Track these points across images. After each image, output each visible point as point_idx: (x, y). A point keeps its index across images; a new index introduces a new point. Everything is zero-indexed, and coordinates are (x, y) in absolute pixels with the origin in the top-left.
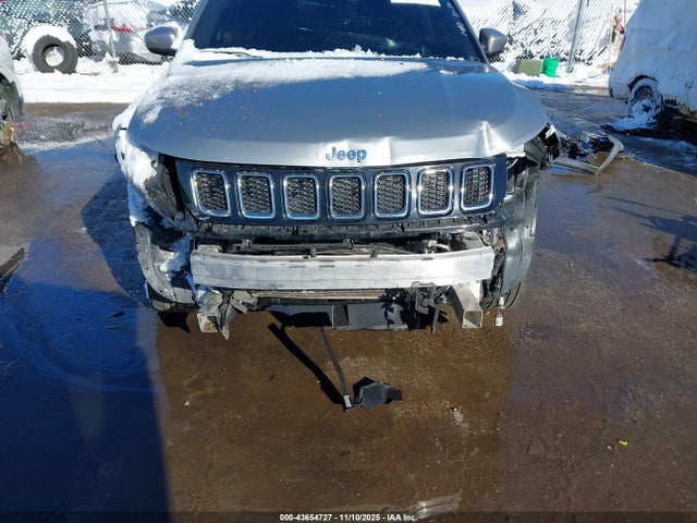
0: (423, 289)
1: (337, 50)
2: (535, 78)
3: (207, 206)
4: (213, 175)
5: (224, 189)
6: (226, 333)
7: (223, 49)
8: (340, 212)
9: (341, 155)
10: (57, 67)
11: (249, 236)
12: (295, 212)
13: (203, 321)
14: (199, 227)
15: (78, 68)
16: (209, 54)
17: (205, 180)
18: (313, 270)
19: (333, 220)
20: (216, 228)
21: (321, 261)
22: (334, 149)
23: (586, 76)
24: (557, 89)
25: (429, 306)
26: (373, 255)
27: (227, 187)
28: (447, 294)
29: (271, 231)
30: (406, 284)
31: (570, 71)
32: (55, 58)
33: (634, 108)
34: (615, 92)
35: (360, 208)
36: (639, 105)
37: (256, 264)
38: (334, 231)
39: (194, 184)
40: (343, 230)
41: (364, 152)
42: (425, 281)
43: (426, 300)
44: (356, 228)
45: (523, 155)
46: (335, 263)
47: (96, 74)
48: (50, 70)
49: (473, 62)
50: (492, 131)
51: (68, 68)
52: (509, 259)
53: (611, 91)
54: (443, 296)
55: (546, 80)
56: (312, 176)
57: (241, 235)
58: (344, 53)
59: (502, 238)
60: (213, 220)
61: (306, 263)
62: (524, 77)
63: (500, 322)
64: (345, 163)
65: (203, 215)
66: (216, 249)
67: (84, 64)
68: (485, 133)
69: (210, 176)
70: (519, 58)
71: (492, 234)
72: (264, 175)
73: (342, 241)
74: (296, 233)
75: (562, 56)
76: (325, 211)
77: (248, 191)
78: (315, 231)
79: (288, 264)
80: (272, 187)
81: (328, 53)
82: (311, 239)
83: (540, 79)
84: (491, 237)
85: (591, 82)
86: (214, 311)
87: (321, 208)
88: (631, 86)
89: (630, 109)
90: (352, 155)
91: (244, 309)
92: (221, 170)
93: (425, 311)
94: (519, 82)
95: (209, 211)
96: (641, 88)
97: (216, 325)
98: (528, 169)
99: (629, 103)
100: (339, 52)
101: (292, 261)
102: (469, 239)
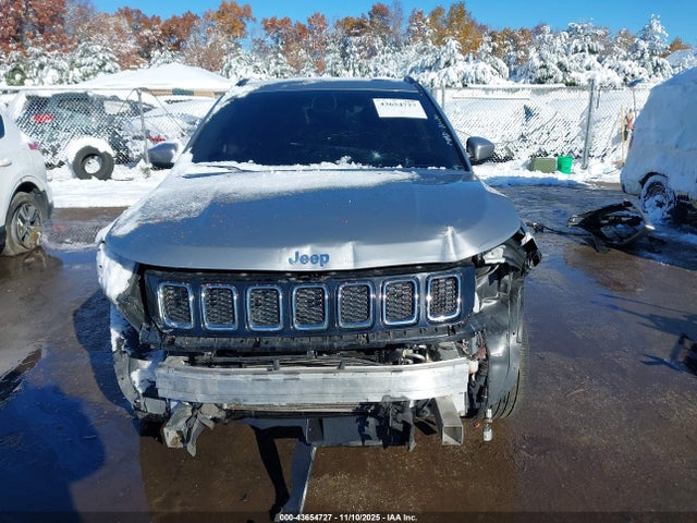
0: (397, 403)
1: (323, 163)
2: (551, 175)
3: (172, 319)
4: (179, 288)
5: (188, 301)
6: (192, 449)
7: (216, 163)
8: (303, 323)
9: (304, 259)
10: (94, 175)
11: (210, 349)
12: (257, 323)
13: (170, 435)
14: (163, 340)
15: (113, 175)
16: (203, 167)
17: (172, 292)
18: (277, 384)
19: (296, 331)
20: (179, 341)
21: (286, 373)
22: (297, 254)
23: (601, 173)
24: (572, 185)
25: (403, 422)
26: (340, 367)
27: (191, 298)
28: (429, 406)
29: (232, 342)
30: (376, 399)
31: (585, 167)
32: (93, 166)
33: (647, 204)
34: (627, 188)
35: (324, 319)
36: (652, 201)
37: (218, 377)
38: (295, 343)
39: (160, 295)
40: (306, 341)
41: (327, 256)
42: (397, 395)
43: (400, 415)
44: (320, 339)
45: (503, 261)
46: (300, 376)
47: (131, 179)
48: (88, 176)
49: (456, 170)
50: (458, 236)
51: (105, 174)
52: (496, 368)
53: (623, 187)
54: (425, 408)
55: (561, 176)
56: (275, 287)
57: (203, 348)
58: (330, 165)
59: (484, 346)
60: (177, 332)
61: (270, 377)
62: (539, 175)
63: (488, 436)
64: (308, 267)
65: (166, 327)
66: (181, 361)
67: (119, 171)
68: (450, 239)
69: (176, 289)
70: (533, 157)
71: (471, 342)
72: (228, 286)
73: (305, 353)
74: (257, 344)
75: (576, 153)
76: (288, 321)
77: (212, 303)
78: (277, 342)
79: (251, 377)
80: (235, 298)
81: (313, 166)
82: (274, 352)
83: (554, 176)
84: (470, 346)
85: (607, 179)
86: (181, 424)
87: (284, 320)
88: (643, 182)
89: (644, 205)
90: (315, 259)
91: (211, 425)
92: (186, 282)
93: (400, 427)
94: (533, 179)
95: (173, 324)
96: (652, 185)
97: (183, 441)
98: (512, 274)
99: (642, 199)
100: (325, 165)
101: (255, 374)
102: (444, 348)
